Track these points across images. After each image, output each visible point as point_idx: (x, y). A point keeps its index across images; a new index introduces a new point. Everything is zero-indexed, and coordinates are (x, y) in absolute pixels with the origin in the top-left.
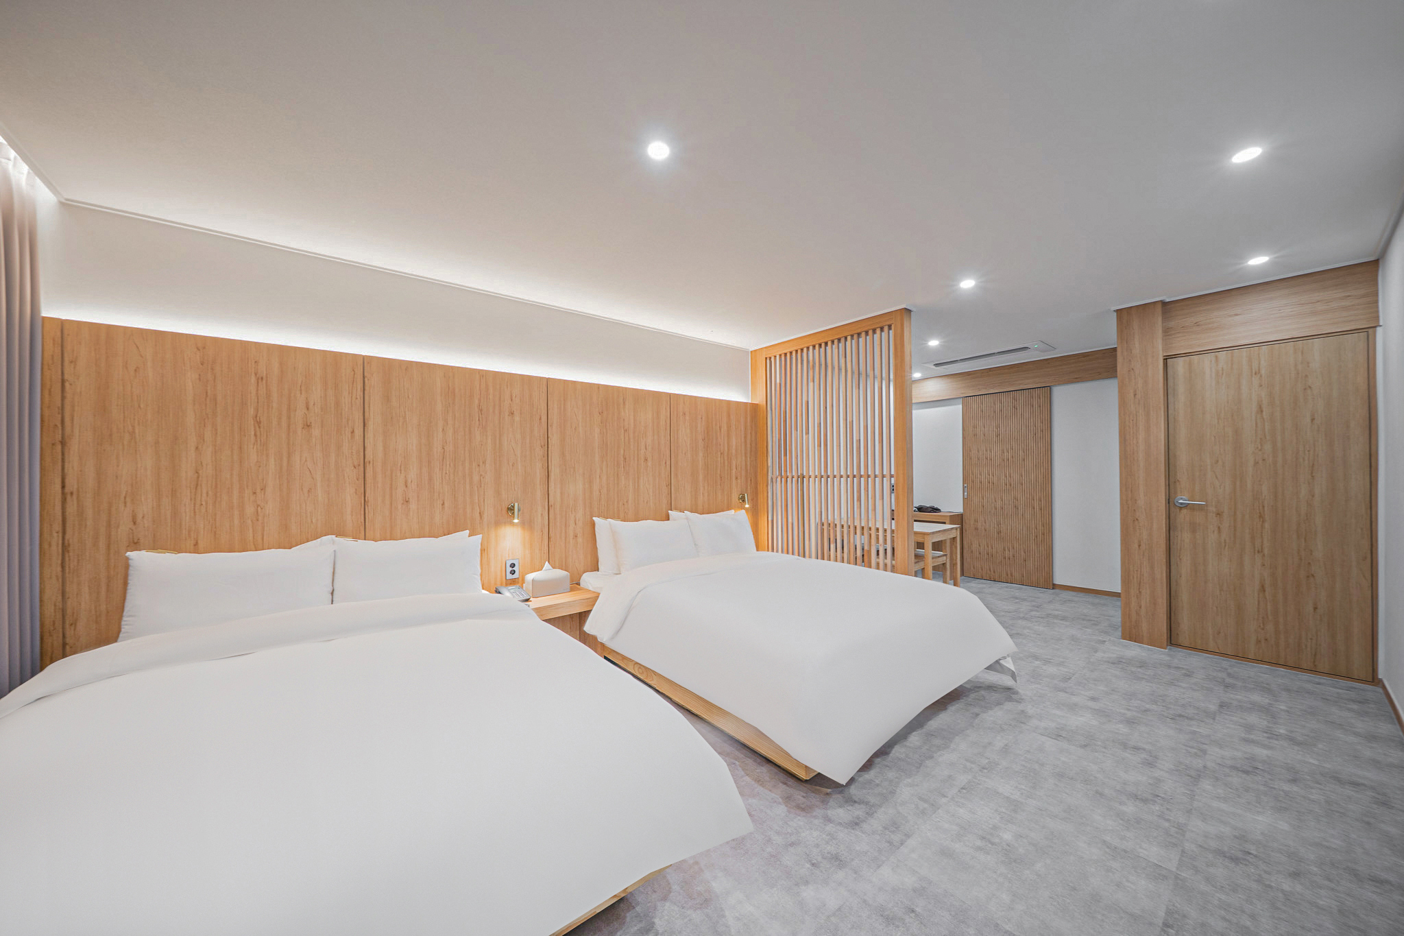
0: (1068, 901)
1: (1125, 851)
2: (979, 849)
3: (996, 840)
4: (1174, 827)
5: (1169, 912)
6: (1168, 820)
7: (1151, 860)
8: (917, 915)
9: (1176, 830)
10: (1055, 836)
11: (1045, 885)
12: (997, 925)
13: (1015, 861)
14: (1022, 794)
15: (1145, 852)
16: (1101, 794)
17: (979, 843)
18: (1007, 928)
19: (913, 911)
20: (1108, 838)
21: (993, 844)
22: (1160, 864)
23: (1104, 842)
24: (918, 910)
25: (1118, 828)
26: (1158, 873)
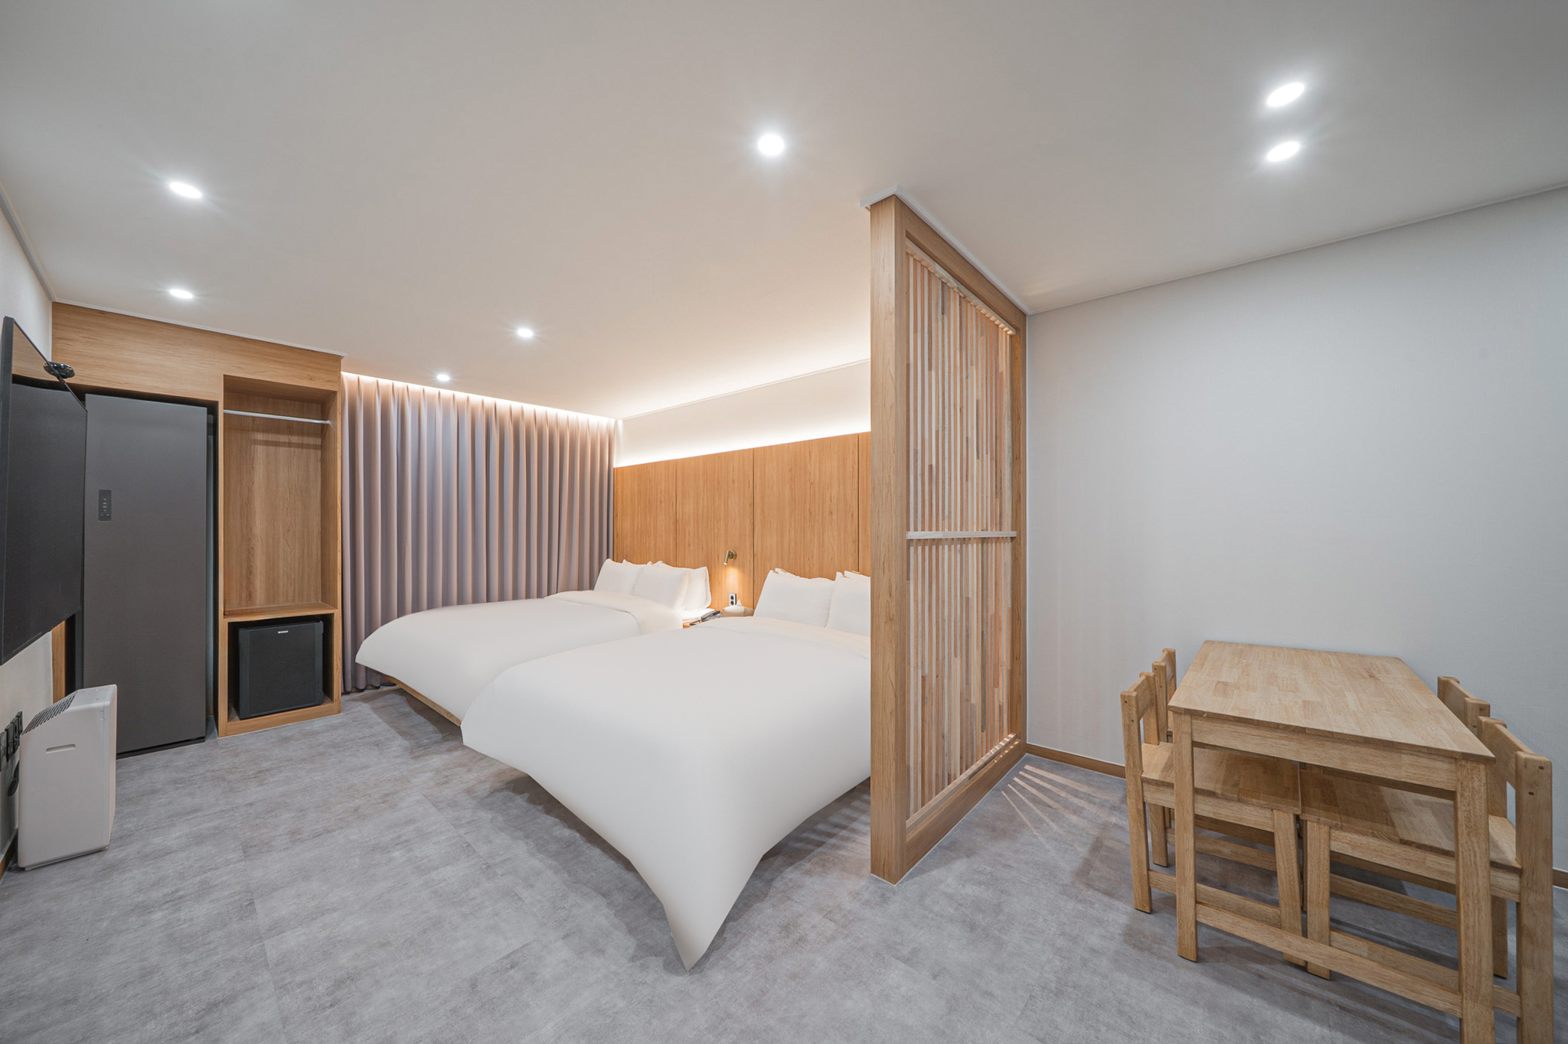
1: (314, 919)
4: (290, 983)
5: (254, 911)
6: (300, 985)
7: (289, 932)
9: (285, 982)
10: (385, 907)
14: (434, 880)
15: (299, 933)
16: (383, 945)
20: (335, 915)
22: (280, 936)
23: (335, 910)
25: (336, 930)
26: (277, 928)
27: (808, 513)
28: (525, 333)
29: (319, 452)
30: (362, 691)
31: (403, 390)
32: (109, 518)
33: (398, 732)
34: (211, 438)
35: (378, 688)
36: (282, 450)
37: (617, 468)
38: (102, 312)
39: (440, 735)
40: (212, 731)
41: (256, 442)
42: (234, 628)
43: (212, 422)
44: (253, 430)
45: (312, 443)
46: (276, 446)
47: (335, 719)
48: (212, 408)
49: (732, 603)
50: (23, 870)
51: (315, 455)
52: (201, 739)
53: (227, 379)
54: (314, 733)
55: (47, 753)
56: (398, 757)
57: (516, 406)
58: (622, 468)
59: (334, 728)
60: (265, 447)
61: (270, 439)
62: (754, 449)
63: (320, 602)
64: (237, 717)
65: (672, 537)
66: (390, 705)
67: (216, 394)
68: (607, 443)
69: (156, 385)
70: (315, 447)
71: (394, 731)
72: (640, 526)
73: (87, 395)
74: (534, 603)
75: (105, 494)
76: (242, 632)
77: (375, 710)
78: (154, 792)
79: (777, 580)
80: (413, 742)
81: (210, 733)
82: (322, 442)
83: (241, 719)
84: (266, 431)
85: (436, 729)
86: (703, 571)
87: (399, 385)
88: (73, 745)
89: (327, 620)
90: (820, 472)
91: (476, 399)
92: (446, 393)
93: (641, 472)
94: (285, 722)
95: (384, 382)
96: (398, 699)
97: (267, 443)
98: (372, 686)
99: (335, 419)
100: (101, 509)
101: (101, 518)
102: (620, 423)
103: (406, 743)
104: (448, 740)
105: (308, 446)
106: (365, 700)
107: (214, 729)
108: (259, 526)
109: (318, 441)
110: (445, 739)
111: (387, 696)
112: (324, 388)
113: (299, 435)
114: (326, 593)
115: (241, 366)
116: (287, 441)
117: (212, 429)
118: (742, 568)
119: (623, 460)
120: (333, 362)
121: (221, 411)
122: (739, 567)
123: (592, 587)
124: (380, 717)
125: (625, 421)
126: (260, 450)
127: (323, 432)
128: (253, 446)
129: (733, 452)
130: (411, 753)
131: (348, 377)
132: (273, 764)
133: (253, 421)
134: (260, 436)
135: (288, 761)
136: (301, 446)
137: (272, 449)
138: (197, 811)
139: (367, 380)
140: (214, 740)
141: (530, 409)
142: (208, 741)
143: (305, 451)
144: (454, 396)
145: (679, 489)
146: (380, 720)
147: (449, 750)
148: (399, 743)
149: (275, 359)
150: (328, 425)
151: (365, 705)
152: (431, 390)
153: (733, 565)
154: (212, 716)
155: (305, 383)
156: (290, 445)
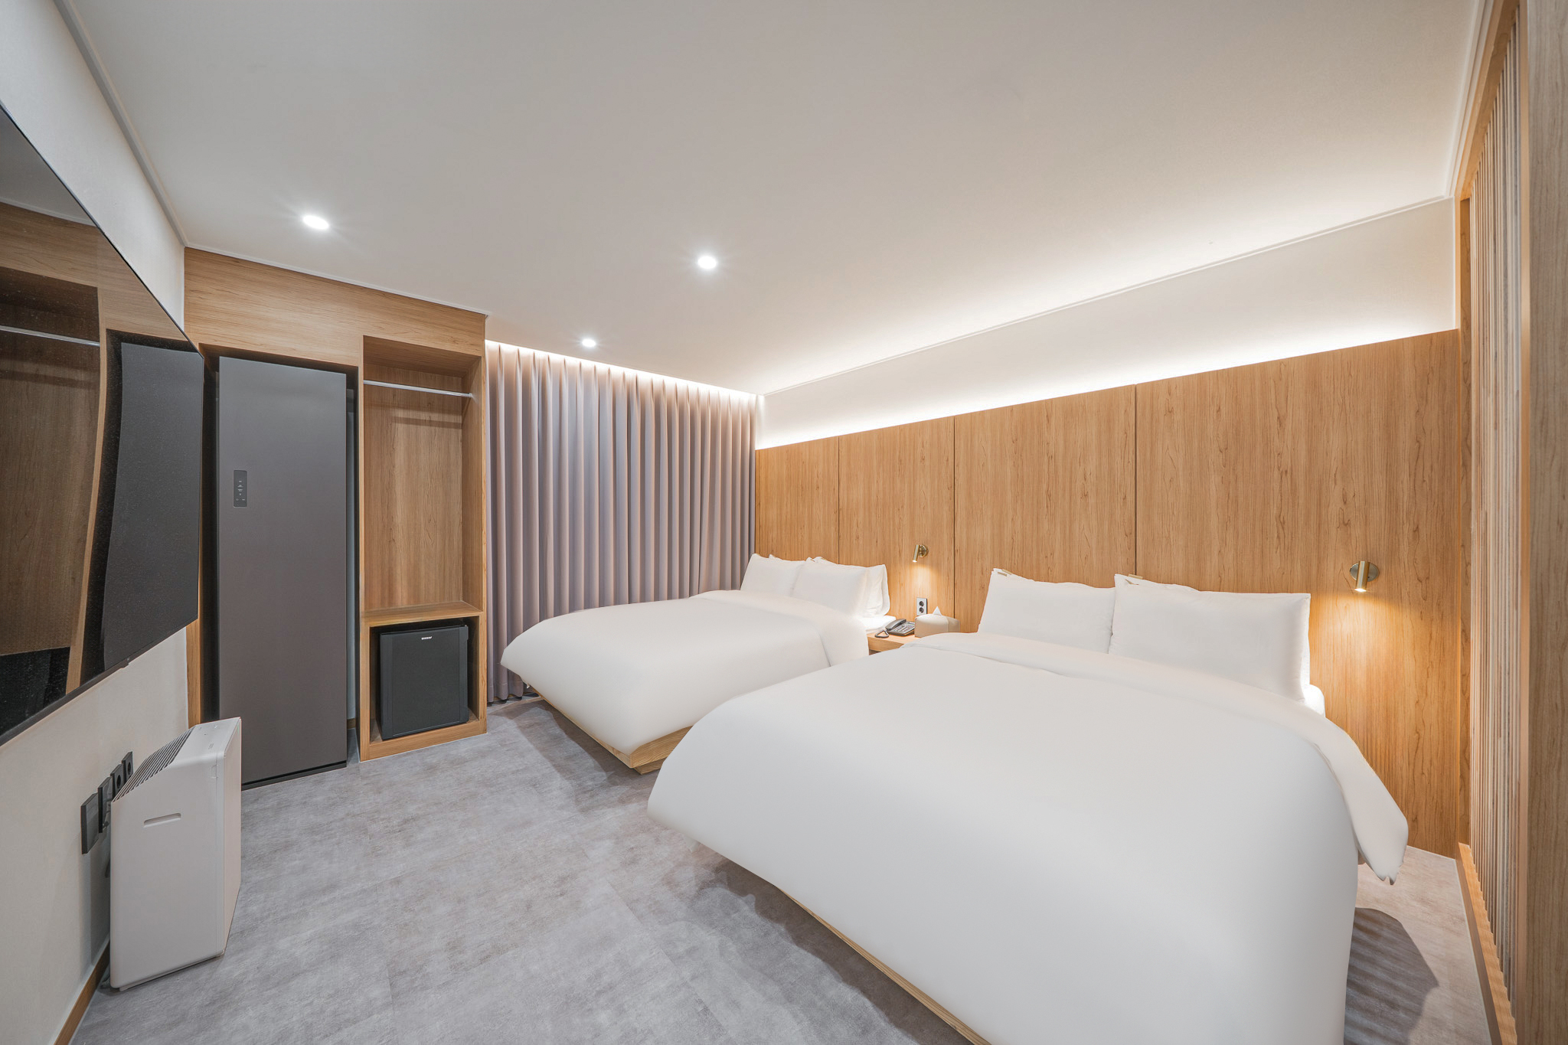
0: (497, 1028)
2: (598, 975)
3: (602, 1000)
8: (557, 896)
11: (525, 1016)
12: (517, 946)
13: (566, 1003)
17: (606, 979)
18: (510, 952)
19: (561, 895)
21: (599, 993)
24: (561, 899)
27: (1044, 495)
28: (707, 262)
29: (460, 431)
30: (504, 702)
31: (544, 360)
32: (245, 504)
33: (554, 766)
34: (352, 415)
35: (520, 698)
36: (423, 430)
37: (759, 450)
38: (237, 260)
39: (604, 774)
40: (354, 751)
41: (397, 420)
42: (376, 633)
43: (352, 397)
44: (394, 407)
45: (453, 421)
46: (417, 424)
47: (480, 742)
48: (351, 374)
49: (921, 610)
50: (116, 991)
51: (456, 434)
52: (342, 764)
53: (368, 341)
54: (460, 762)
55: (146, 826)
56: (561, 808)
57: (657, 379)
58: (767, 451)
59: (482, 754)
60: (406, 426)
61: (411, 417)
62: (954, 418)
63: (462, 601)
64: (379, 737)
65: (833, 528)
66: (538, 724)
67: (355, 357)
68: (748, 422)
69: (293, 347)
70: (456, 426)
71: (549, 764)
72: (789, 516)
73: (221, 357)
74: (676, 604)
75: (240, 475)
76: (385, 638)
77: (522, 728)
78: (287, 846)
79: (1003, 585)
80: (574, 783)
81: (351, 756)
82: (463, 420)
83: (384, 740)
84: (406, 407)
85: (597, 763)
86: (880, 570)
87: (541, 355)
88: (179, 815)
89: (471, 623)
90: (1065, 441)
91: (617, 371)
92: (588, 364)
93: (790, 454)
94: (429, 743)
95: (526, 352)
96: (544, 715)
97: (408, 421)
98: (514, 695)
99: (479, 392)
100: (236, 493)
101: (237, 504)
102: (762, 399)
103: (566, 784)
104: (615, 784)
105: (447, 425)
106: (511, 714)
107: (355, 747)
108: (400, 514)
109: (459, 419)
110: (612, 783)
111: (533, 711)
112: (468, 353)
113: (439, 412)
114: (469, 591)
115: (382, 325)
116: (428, 419)
117: (352, 405)
118: (936, 566)
119: (766, 441)
120: (475, 323)
121: (361, 382)
122: (932, 565)
123: (736, 585)
124: (531, 741)
125: (768, 398)
126: (401, 428)
127: (464, 408)
128: (394, 424)
129: (923, 423)
130: (577, 801)
131: (490, 345)
132: (420, 808)
133: (394, 396)
134: (401, 414)
135: (436, 804)
136: (442, 425)
137: (412, 427)
138: (333, 887)
139: (508, 349)
140: (356, 764)
141: (672, 383)
142: (350, 765)
143: (446, 429)
144: (595, 368)
145: (844, 470)
146: (531, 746)
147: (622, 801)
148: (559, 785)
149: (416, 317)
150: (470, 398)
151: (510, 722)
152: (572, 361)
153: (923, 563)
154: (354, 729)
155: (448, 347)
156: (430, 423)
